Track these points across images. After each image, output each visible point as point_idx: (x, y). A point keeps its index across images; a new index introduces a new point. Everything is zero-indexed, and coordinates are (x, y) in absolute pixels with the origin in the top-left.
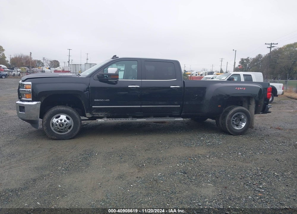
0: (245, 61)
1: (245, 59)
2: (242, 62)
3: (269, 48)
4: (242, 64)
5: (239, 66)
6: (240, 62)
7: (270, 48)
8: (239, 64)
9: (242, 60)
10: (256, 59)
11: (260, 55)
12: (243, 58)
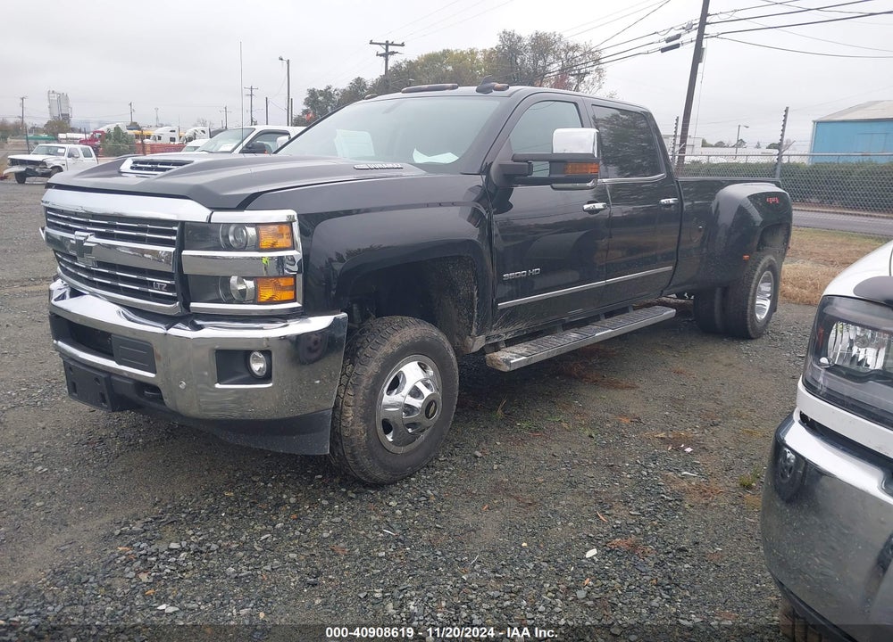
0: (320, 98)
1: (321, 93)
2: (314, 101)
3: (381, 55)
4: (312, 107)
5: (306, 112)
6: (307, 102)
7: (386, 55)
8: (305, 108)
9: (313, 93)
10: (350, 92)
11: (359, 80)
12: (314, 89)
